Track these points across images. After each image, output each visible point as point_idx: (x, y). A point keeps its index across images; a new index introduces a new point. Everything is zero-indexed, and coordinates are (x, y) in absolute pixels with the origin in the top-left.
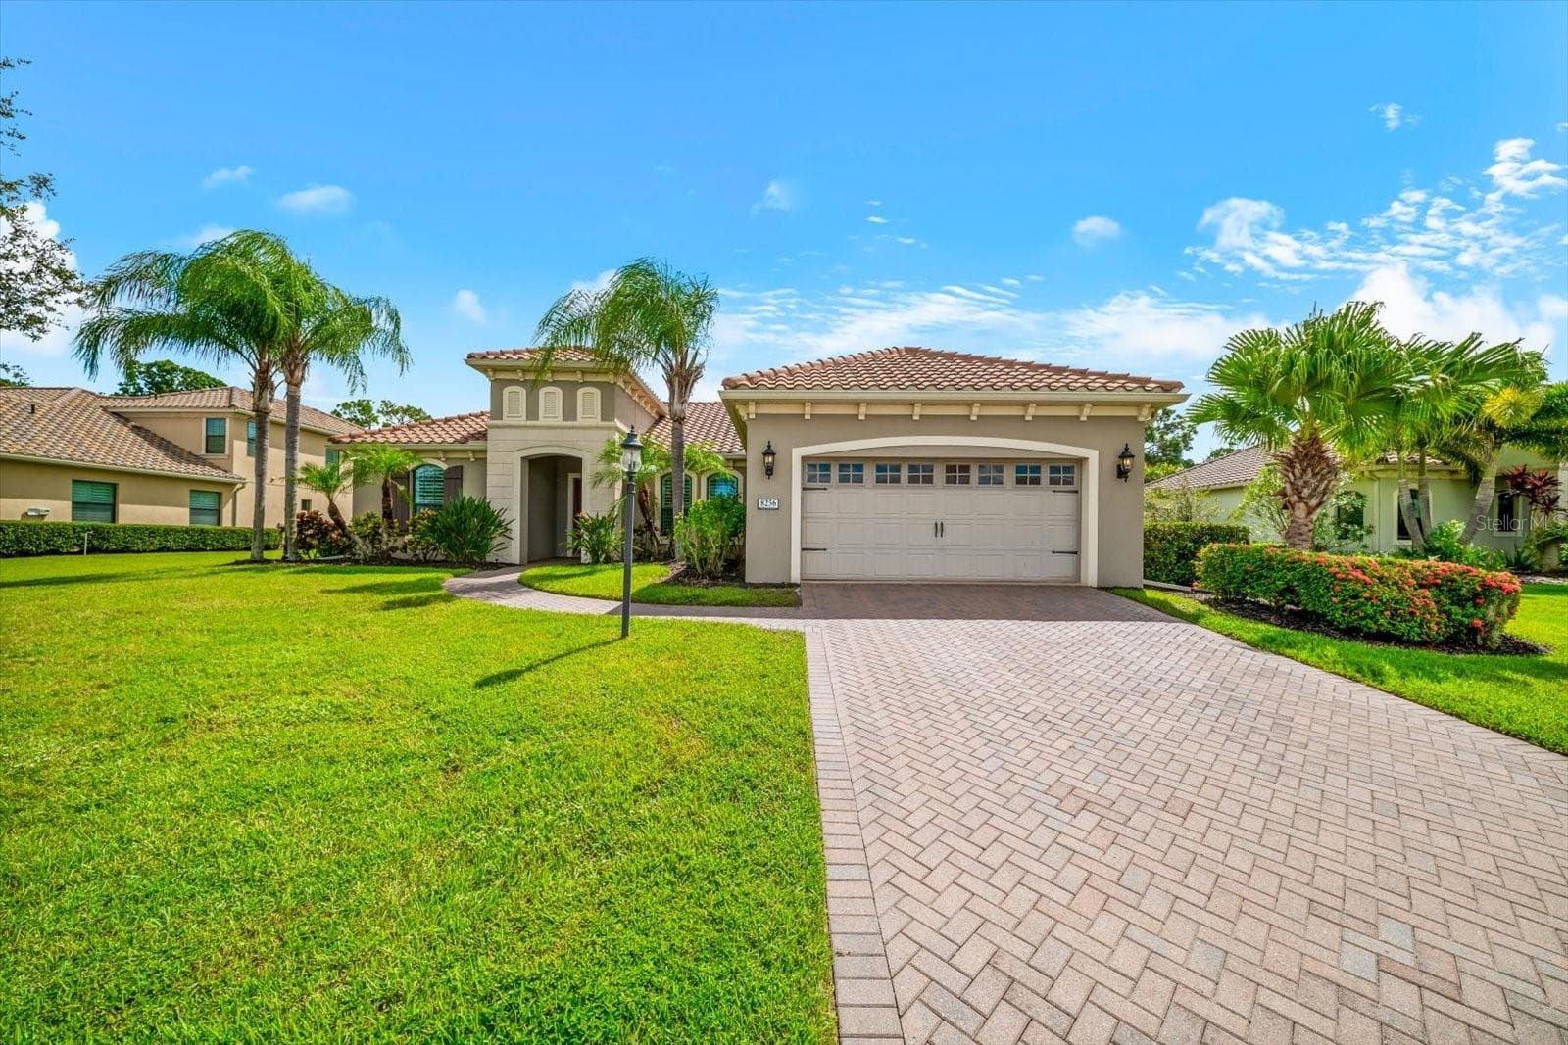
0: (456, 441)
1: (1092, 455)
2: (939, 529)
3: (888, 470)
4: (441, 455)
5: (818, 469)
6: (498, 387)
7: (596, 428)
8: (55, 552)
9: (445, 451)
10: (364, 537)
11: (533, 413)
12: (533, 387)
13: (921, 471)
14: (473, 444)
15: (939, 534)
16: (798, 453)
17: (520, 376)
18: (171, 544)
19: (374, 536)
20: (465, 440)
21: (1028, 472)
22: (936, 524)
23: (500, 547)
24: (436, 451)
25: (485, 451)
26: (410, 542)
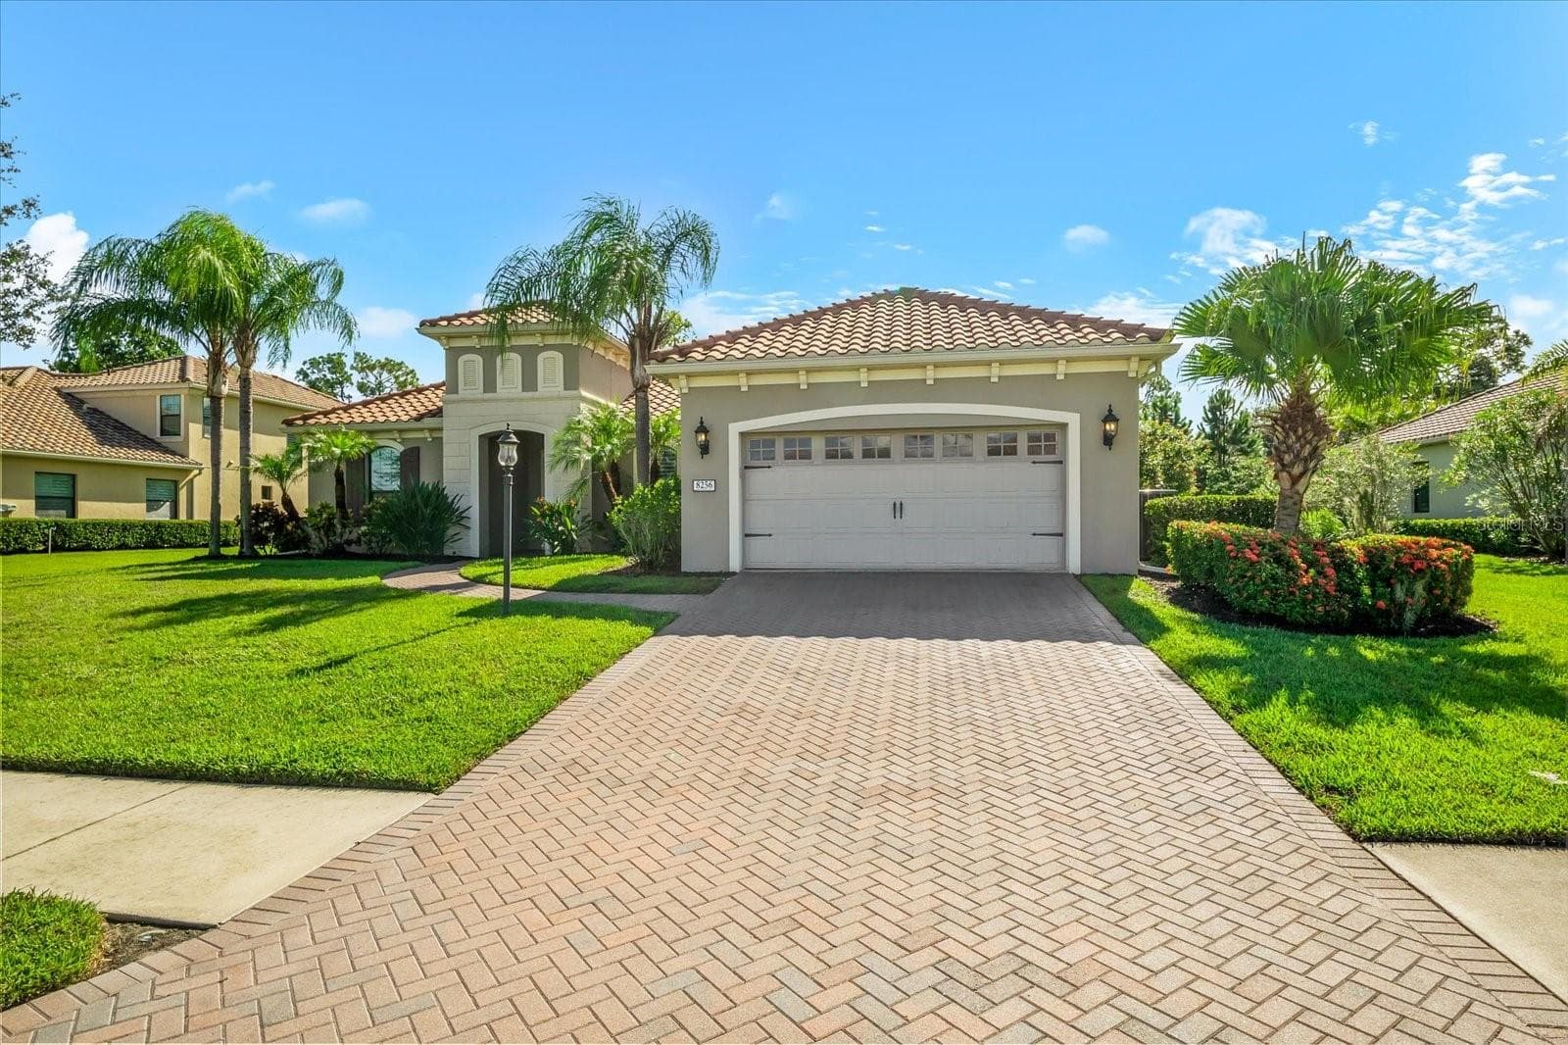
0: (412, 418)
1: (1073, 420)
2: (898, 509)
4: (397, 435)
5: (759, 446)
6: (453, 356)
7: (560, 398)
8: (23, 551)
9: (401, 431)
10: (317, 529)
11: (490, 385)
12: (489, 355)
14: (428, 422)
15: (898, 515)
16: (734, 429)
17: (474, 342)
18: (129, 540)
19: (329, 527)
20: (420, 418)
21: (1002, 446)
22: (895, 504)
23: (456, 537)
24: (389, 431)
25: (440, 429)
26: (364, 534)
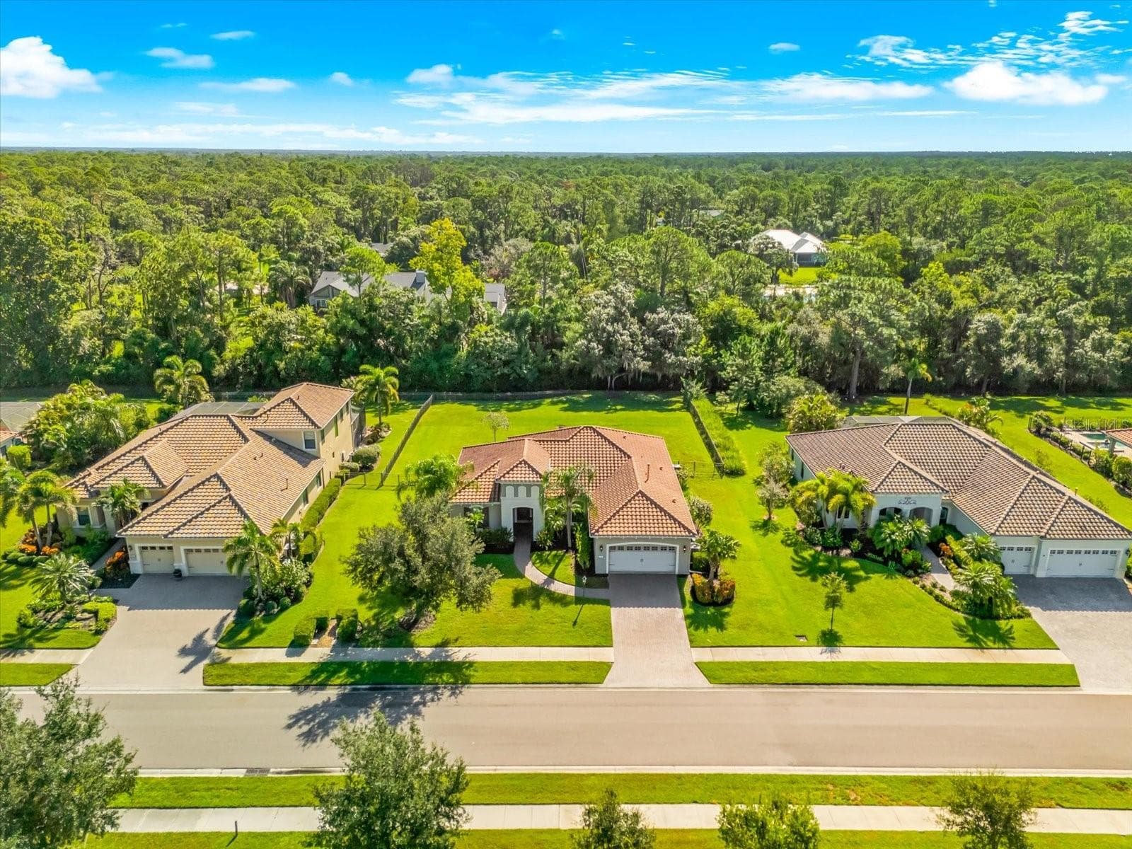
1: (678, 546)
3: (630, 548)
5: (612, 549)
7: (538, 499)
9: (484, 504)
11: (516, 494)
12: (516, 487)
13: (638, 548)
15: (642, 562)
16: (608, 546)
21: (664, 549)
22: (641, 559)
25: (500, 506)
